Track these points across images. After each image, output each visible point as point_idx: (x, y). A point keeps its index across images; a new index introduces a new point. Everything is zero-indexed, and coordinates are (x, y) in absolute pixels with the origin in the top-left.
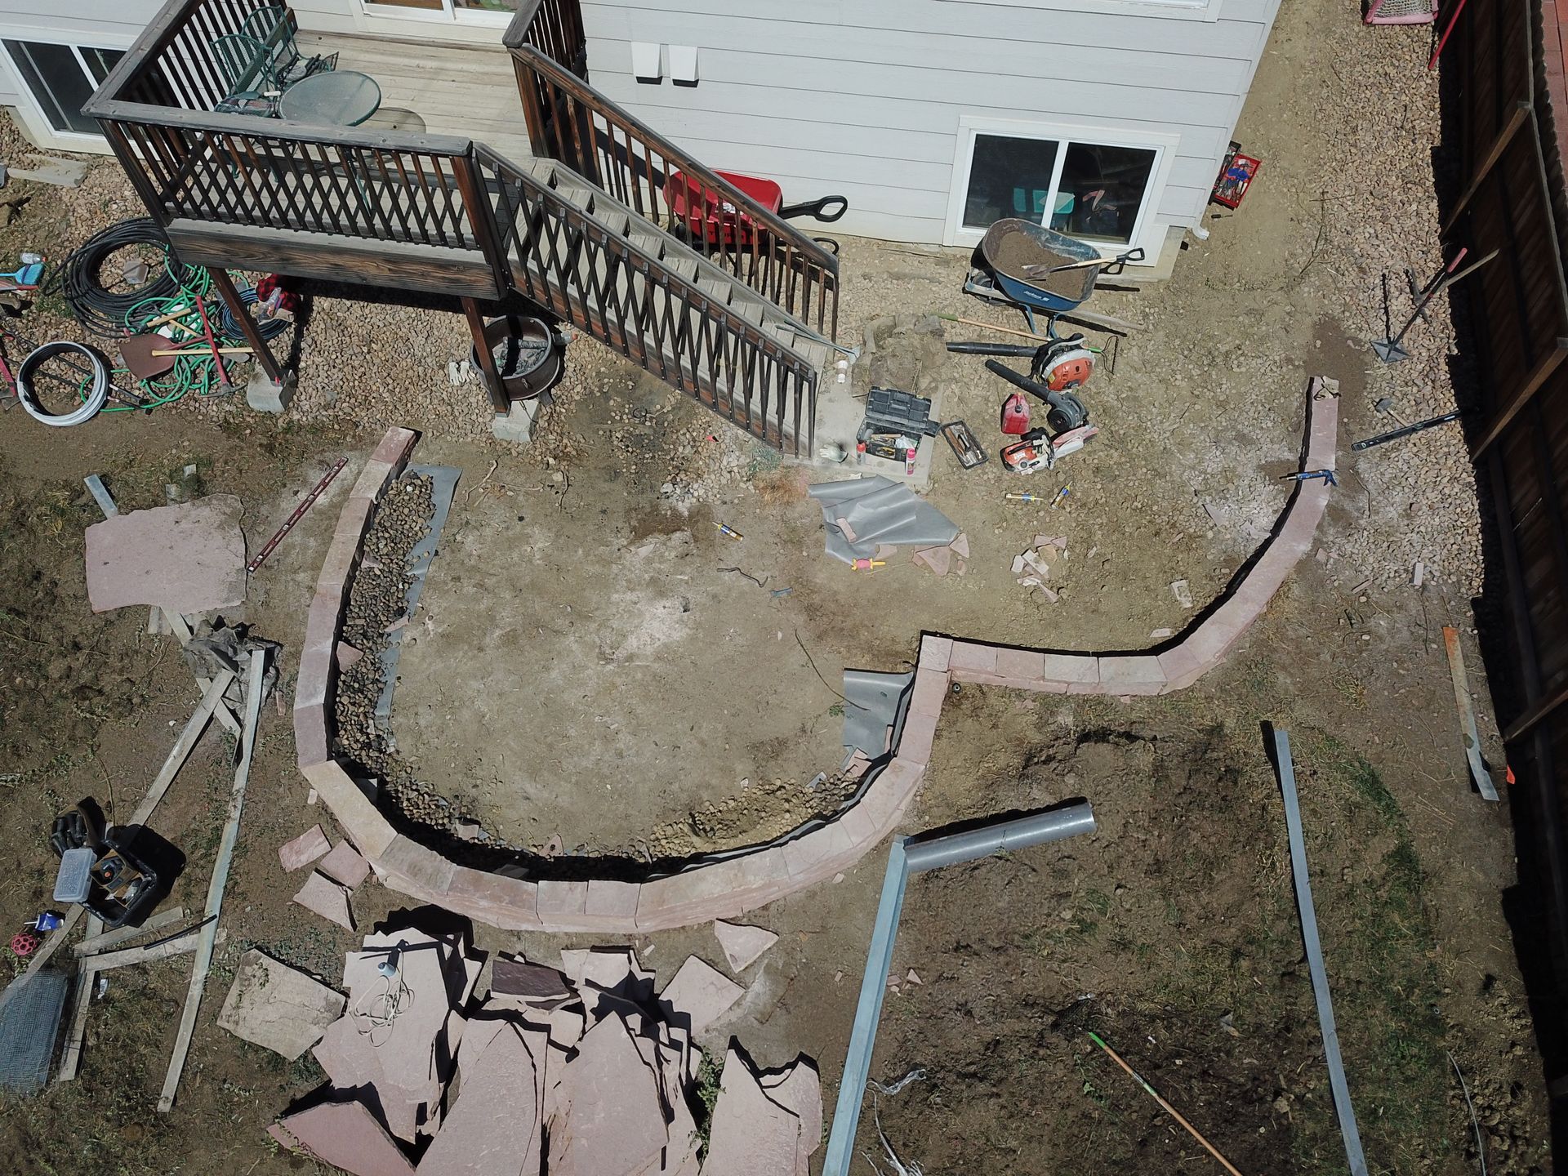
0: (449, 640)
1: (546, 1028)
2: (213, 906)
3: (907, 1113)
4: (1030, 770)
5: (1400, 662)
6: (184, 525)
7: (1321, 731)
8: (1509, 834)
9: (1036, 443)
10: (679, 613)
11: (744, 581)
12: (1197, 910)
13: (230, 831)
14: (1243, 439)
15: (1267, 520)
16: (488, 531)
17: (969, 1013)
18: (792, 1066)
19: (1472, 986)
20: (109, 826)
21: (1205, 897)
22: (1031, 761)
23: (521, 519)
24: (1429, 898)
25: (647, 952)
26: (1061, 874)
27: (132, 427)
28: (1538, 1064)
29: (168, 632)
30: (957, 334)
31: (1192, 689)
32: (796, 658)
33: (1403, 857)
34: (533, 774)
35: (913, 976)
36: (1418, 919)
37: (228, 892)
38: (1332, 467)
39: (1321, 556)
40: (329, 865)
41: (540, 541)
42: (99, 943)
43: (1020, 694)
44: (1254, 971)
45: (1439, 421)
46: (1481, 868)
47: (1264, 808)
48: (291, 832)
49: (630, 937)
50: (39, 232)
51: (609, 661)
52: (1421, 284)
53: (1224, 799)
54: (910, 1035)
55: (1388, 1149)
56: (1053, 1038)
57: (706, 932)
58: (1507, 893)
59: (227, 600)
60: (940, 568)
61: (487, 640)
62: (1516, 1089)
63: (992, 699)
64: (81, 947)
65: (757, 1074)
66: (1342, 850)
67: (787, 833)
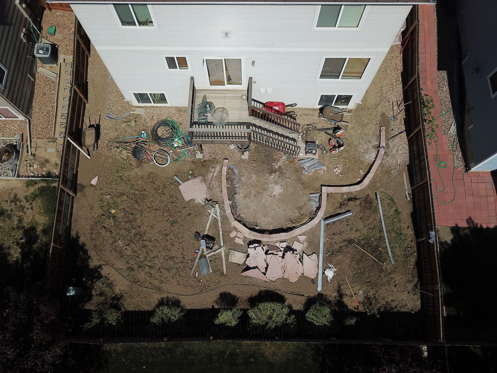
0: (245, 197)
1: (278, 255)
2: (222, 244)
3: (330, 258)
4: (341, 207)
5: (396, 178)
6: (194, 183)
7: (384, 192)
8: (412, 204)
9: (336, 150)
10: (280, 187)
11: (290, 180)
12: (367, 223)
13: (221, 233)
14: (370, 142)
15: (374, 156)
16: (245, 176)
17: (336, 243)
18: (312, 254)
19: (406, 228)
20: (201, 235)
21: (368, 221)
22: (341, 205)
23: (250, 173)
24: (400, 216)
25: (288, 241)
26: (348, 222)
27: (176, 165)
28: (415, 237)
29: (199, 202)
30: (319, 126)
31: (364, 189)
32: (301, 193)
33: (396, 210)
34: (264, 217)
35: (327, 239)
36: (398, 220)
37: (223, 242)
38: (384, 145)
39: (383, 162)
40: (237, 236)
41: (254, 177)
42: (207, 252)
43: (338, 193)
44: (376, 231)
45: (402, 132)
46: (408, 210)
47: (376, 207)
48: (230, 232)
49: (285, 239)
50: (141, 125)
51: (271, 197)
52: (399, 103)
53: (370, 207)
54: (328, 247)
55: (394, 252)
56: (349, 245)
57: (296, 237)
58: (411, 213)
59: (207, 196)
60: (322, 173)
61: (251, 196)
62: (412, 241)
63: (334, 195)
64: (204, 254)
65: (308, 256)
66: (388, 211)
67: (307, 222)
